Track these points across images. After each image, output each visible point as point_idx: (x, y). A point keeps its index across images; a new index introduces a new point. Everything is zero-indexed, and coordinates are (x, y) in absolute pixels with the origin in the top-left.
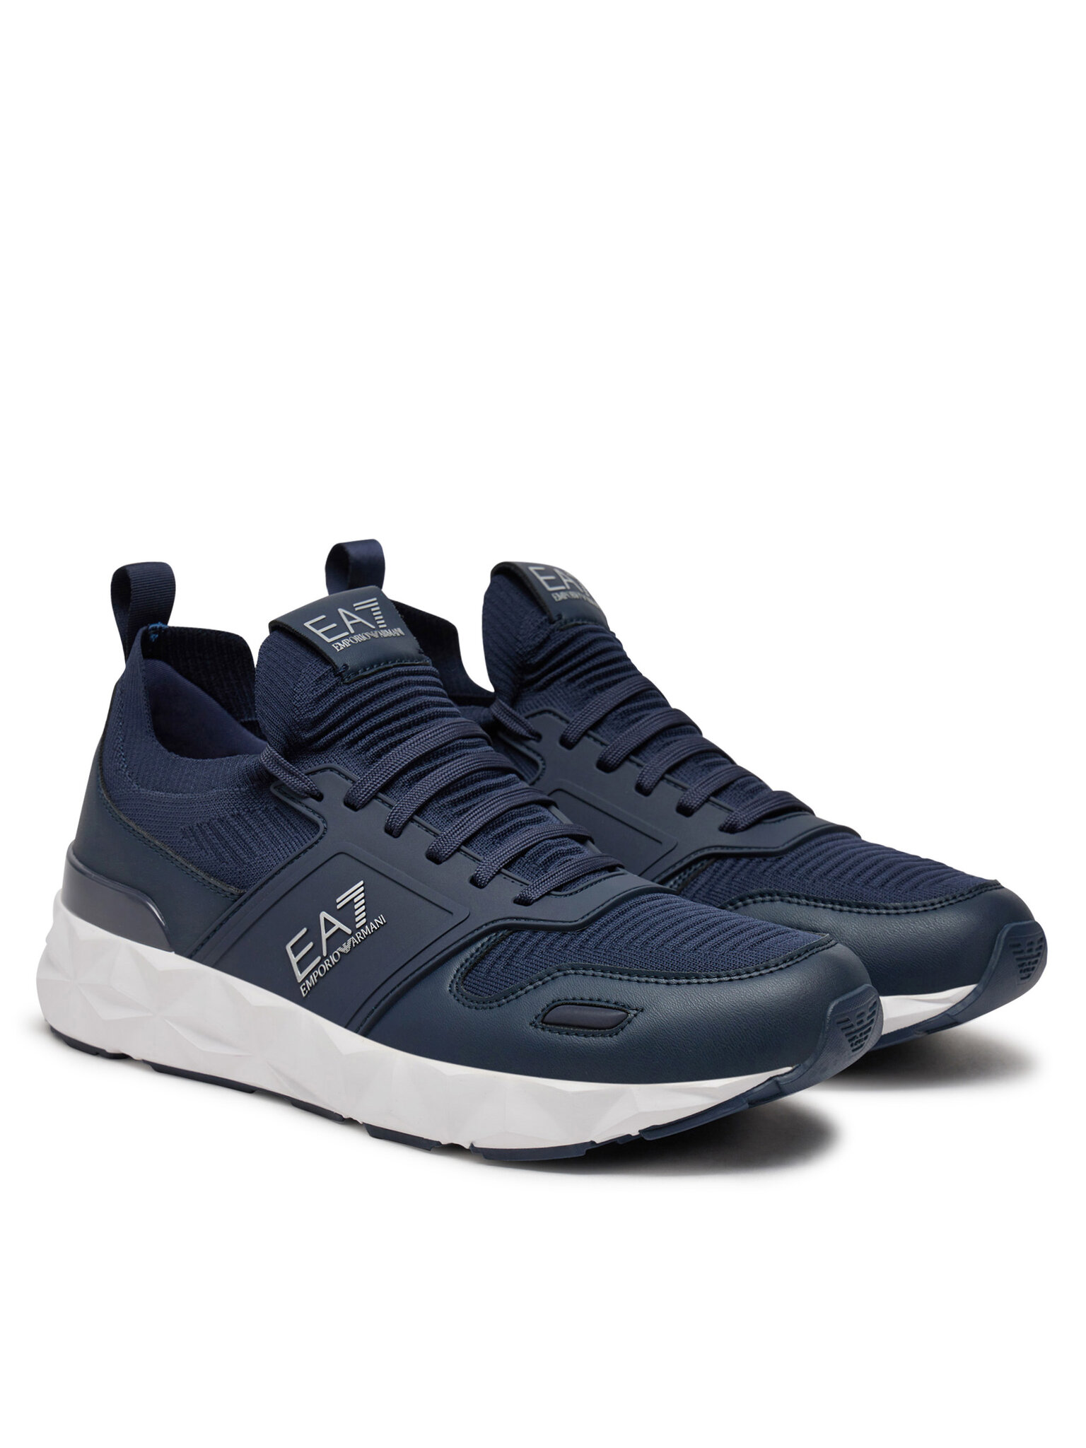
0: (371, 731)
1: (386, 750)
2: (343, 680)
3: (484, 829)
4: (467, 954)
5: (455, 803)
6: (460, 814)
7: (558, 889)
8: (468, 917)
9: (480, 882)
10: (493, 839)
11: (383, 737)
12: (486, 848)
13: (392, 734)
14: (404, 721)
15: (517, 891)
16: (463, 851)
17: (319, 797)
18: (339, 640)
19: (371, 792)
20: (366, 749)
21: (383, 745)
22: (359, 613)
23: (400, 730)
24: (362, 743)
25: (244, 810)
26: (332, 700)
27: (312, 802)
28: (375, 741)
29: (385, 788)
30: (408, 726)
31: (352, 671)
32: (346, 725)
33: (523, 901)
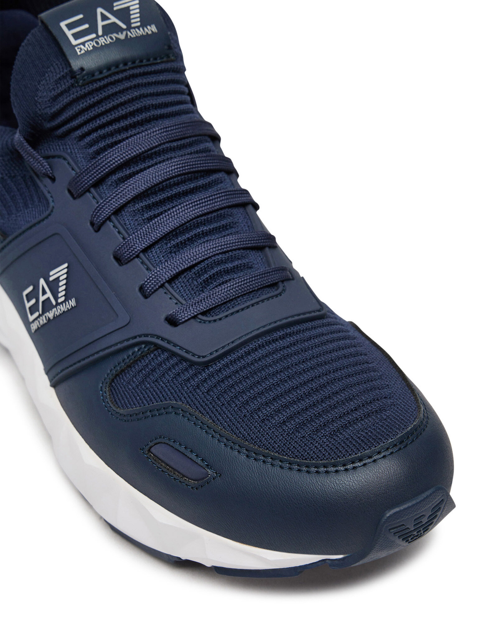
0: (95, 130)
1: (104, 149)
2: (77, 82)
3: (166, 237)
4: (120, 358)
5: (149, 207)
6: (150, 219)
7: (204, 313)
8: (129, 323)
9: (147, 290)
10: (170, 248)
11: (103, 137)
12: (163, 256)
13: (112, 134)
14: (123, 124)
15: (171, 309)
16: (141, 259)
17: (53, 179)
18: (83, 44)
19: (86, 185)
20: (91, 145)
21: (102, 144)
22: (116, 14)
23: (119, 131)
24: (88, 139)
25: (6, 174)
26: (65, 100)
27: (48, 181)
28: (98, 139)
29: (97, 184)
30: (126, 129)
31: (88, 74)
32: (77, 122)
33: (172, 321)
